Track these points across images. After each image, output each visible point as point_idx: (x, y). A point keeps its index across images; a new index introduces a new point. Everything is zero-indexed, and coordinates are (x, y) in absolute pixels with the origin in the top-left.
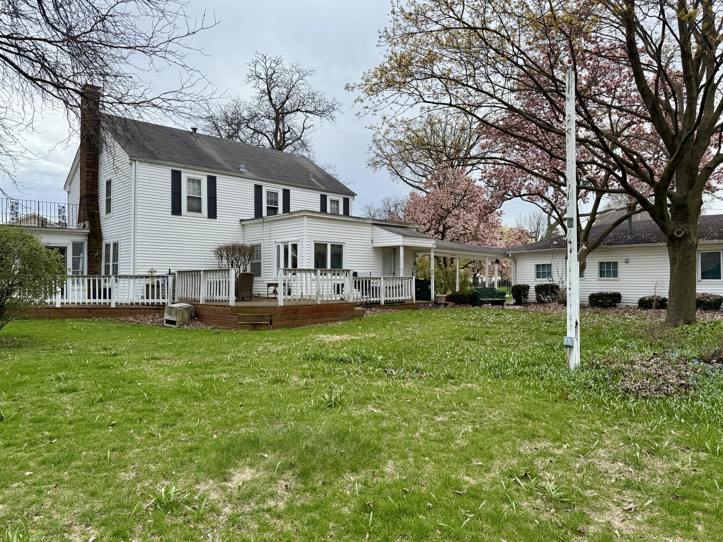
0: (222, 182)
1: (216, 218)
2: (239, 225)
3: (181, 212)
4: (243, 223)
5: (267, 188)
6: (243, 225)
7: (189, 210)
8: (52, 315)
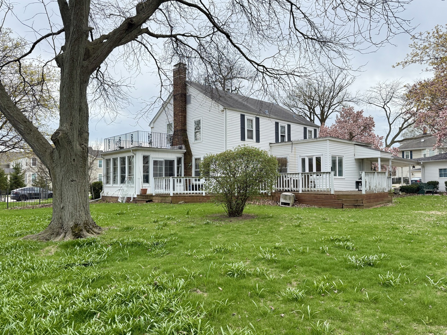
0: (262, 121)
1: (259, 142)
2: (269, 146)
3: (245, 139)
4: (271, 145)
5: (281, 123)
6: (271, 146)
7: (248, 138)
8: (201, 200)
